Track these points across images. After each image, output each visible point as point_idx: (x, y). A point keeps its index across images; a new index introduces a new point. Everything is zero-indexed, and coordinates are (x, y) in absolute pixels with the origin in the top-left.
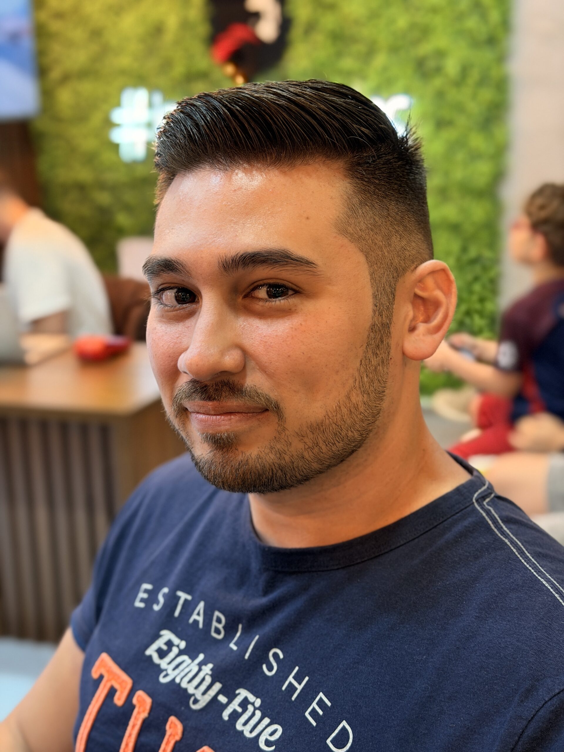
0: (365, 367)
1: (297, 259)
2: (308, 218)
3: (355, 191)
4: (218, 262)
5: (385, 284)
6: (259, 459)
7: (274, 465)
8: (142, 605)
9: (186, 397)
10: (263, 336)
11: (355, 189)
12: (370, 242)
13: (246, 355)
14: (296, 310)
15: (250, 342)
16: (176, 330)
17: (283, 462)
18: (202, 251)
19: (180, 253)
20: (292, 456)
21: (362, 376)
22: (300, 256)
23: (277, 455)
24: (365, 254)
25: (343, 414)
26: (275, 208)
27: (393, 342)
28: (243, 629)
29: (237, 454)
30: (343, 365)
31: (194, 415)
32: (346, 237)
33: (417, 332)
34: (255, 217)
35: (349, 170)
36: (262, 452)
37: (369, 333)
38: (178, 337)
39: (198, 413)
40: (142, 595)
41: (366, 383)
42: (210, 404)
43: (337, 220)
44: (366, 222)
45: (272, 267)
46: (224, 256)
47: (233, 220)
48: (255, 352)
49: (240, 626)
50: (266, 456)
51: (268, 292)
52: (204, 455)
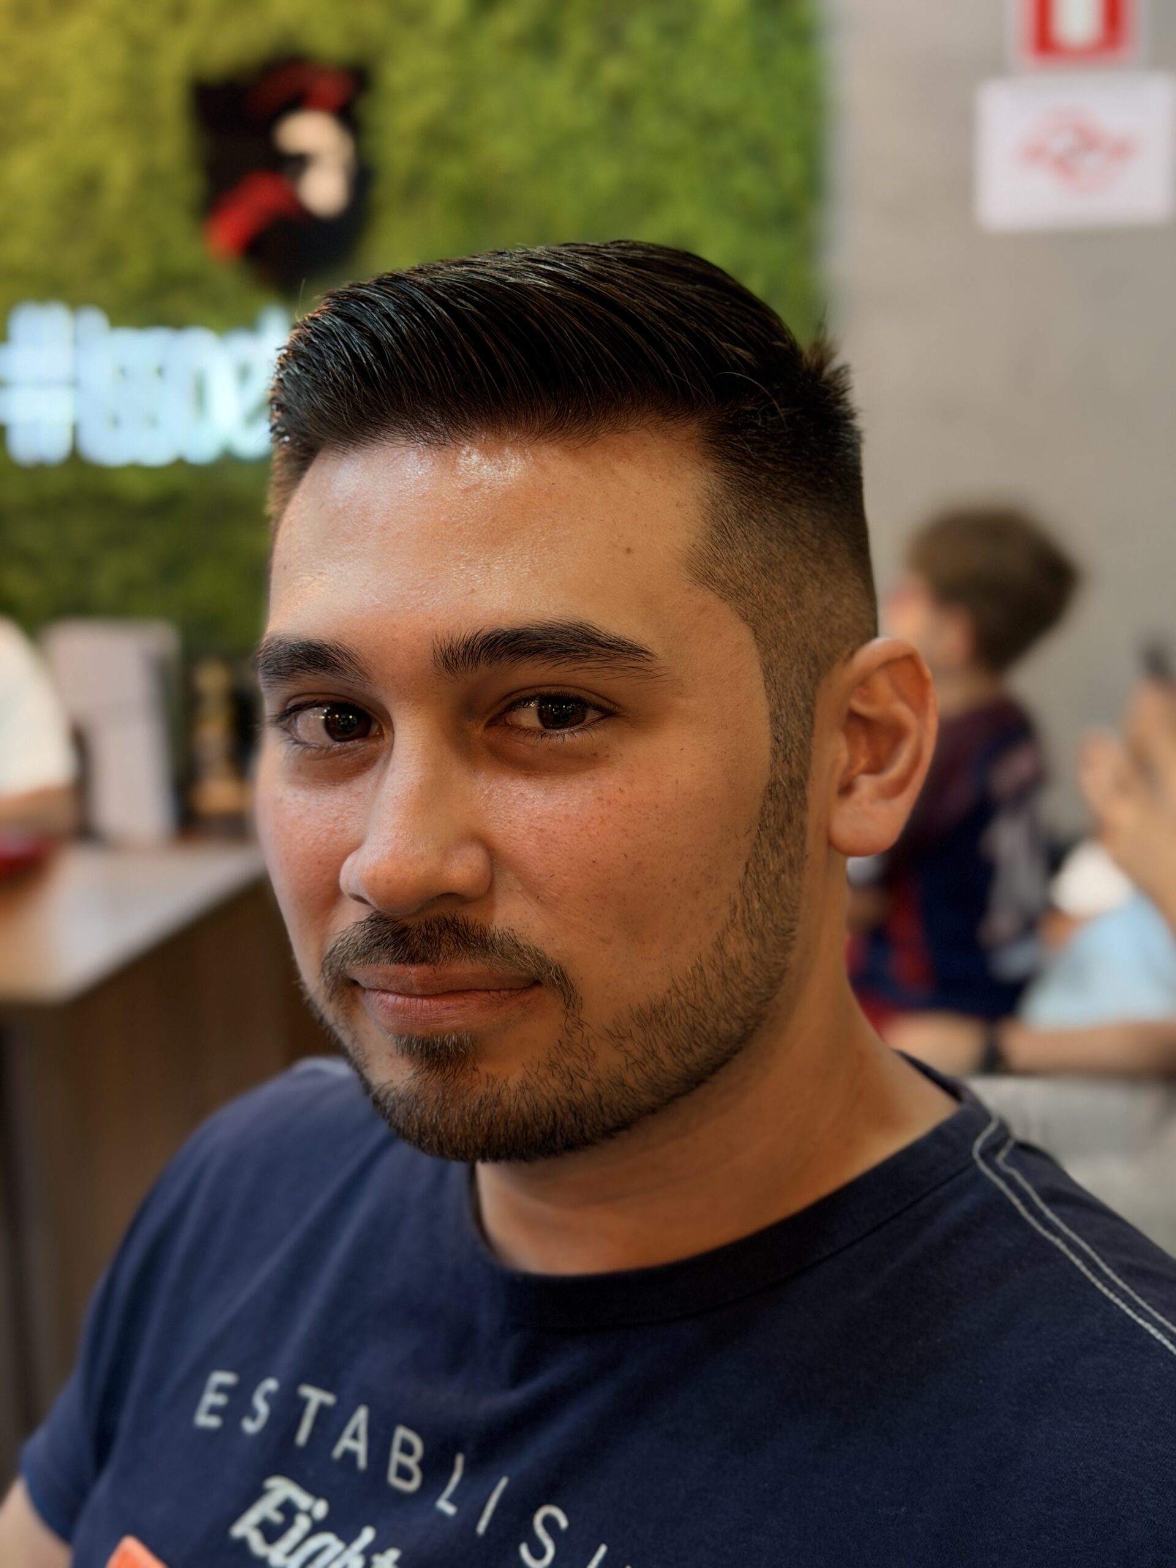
0: (755, 878)
1: (610, 643)
2: (629, 551)
3: (727, 487)
4: (432, 652)
5: (795, 692)
6: (527, 1091)
7: (560, 1104)
8: (213, 1422)
9: (358, 956)
10: (535, 816)
11: (727, 484)
12: (763, 598)
13: (495, 860)
14: (608, 756)
15: (506, 828)
16: (331, 801)
17: (580, 1096)
18: (395, 626)
19: (343, 630)
20: (599, 1081)
21: (749, 898)
22: (617, 635)
23: (566, 1081)
24: (752, 624)
25: (708, 984)
26: (556, 529)
27: (811, 820)
28: (466, 1465)
29: (476, 1080)
30: (710, 877)
31: (375, 998)
32: (712, 590)
33: (856, 796)
34: (512, 549)
35: (714, 442)
36: (532, 1074)
37: (764, 802)
38: (336, 819)
39: (385, 991)
40: (212, 1398)
41: (757, 913)
42: (413, 973)
43: (692, 554)
44: (752, 555)
45: (553, 663)
46: (446, 636)
47: (462, 556)
48: (515, 851)
49: (460, 1461)
50: (542, 1082)
51: (541, 714)
52: (395, 1084)
